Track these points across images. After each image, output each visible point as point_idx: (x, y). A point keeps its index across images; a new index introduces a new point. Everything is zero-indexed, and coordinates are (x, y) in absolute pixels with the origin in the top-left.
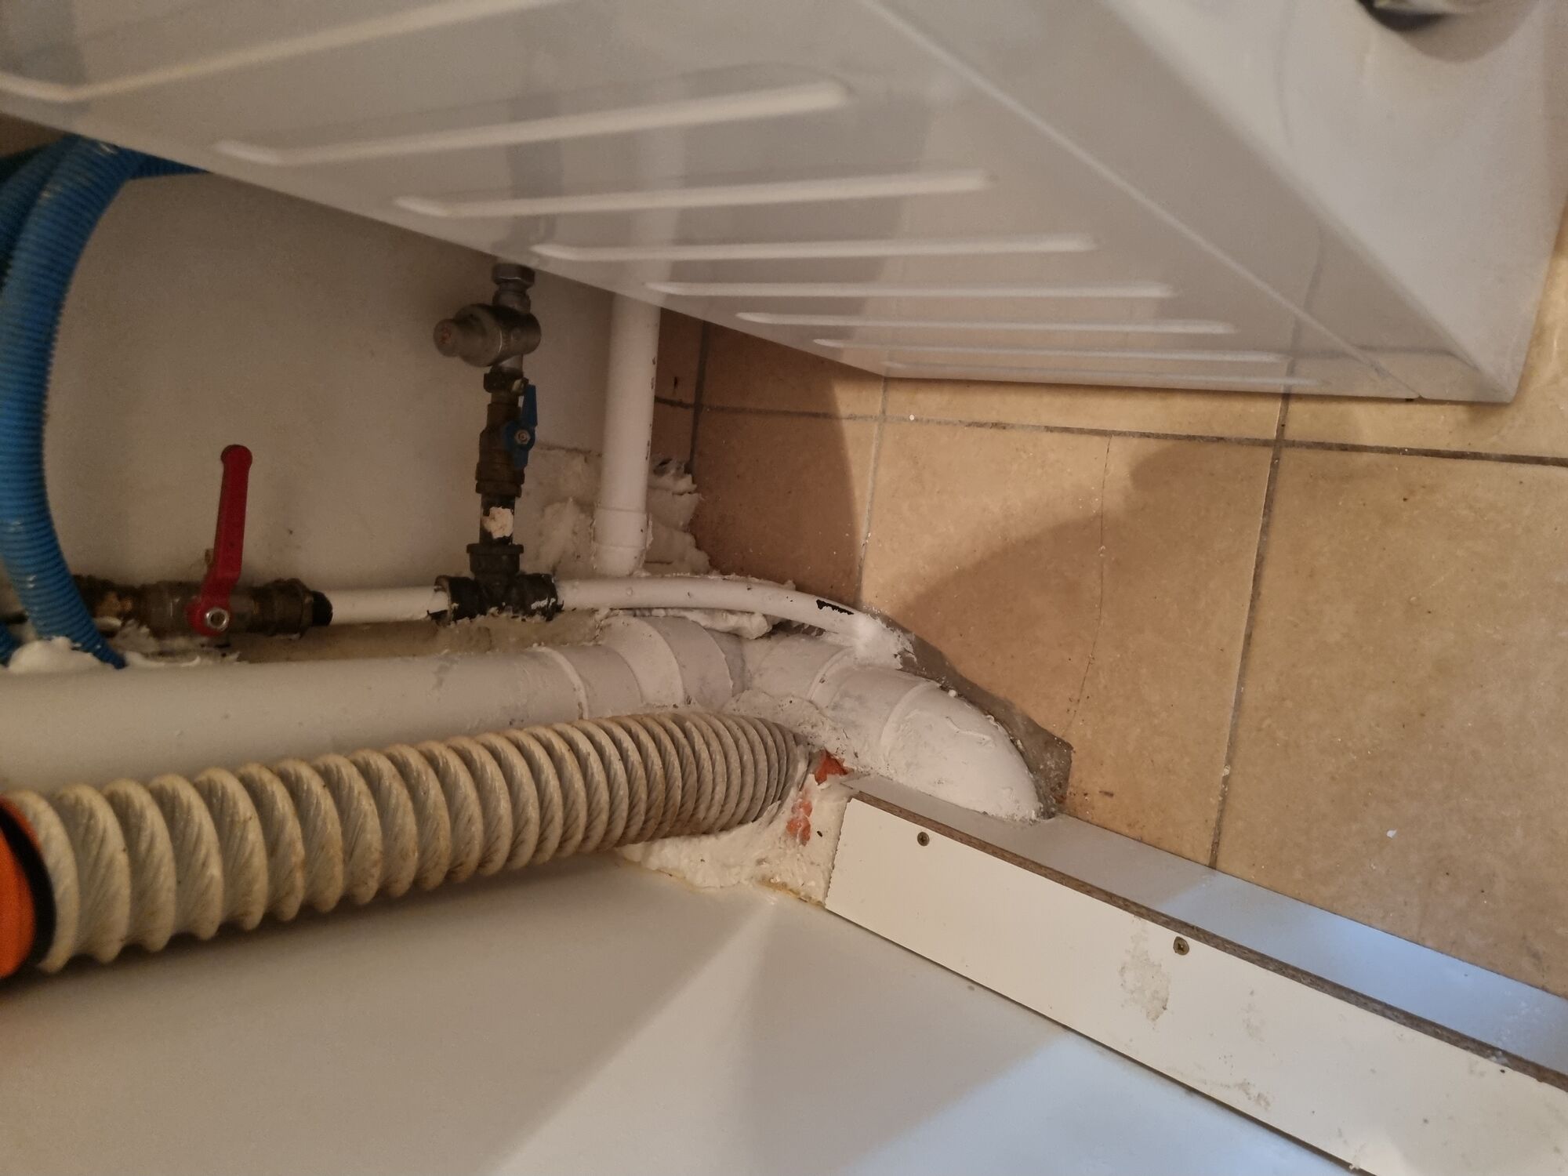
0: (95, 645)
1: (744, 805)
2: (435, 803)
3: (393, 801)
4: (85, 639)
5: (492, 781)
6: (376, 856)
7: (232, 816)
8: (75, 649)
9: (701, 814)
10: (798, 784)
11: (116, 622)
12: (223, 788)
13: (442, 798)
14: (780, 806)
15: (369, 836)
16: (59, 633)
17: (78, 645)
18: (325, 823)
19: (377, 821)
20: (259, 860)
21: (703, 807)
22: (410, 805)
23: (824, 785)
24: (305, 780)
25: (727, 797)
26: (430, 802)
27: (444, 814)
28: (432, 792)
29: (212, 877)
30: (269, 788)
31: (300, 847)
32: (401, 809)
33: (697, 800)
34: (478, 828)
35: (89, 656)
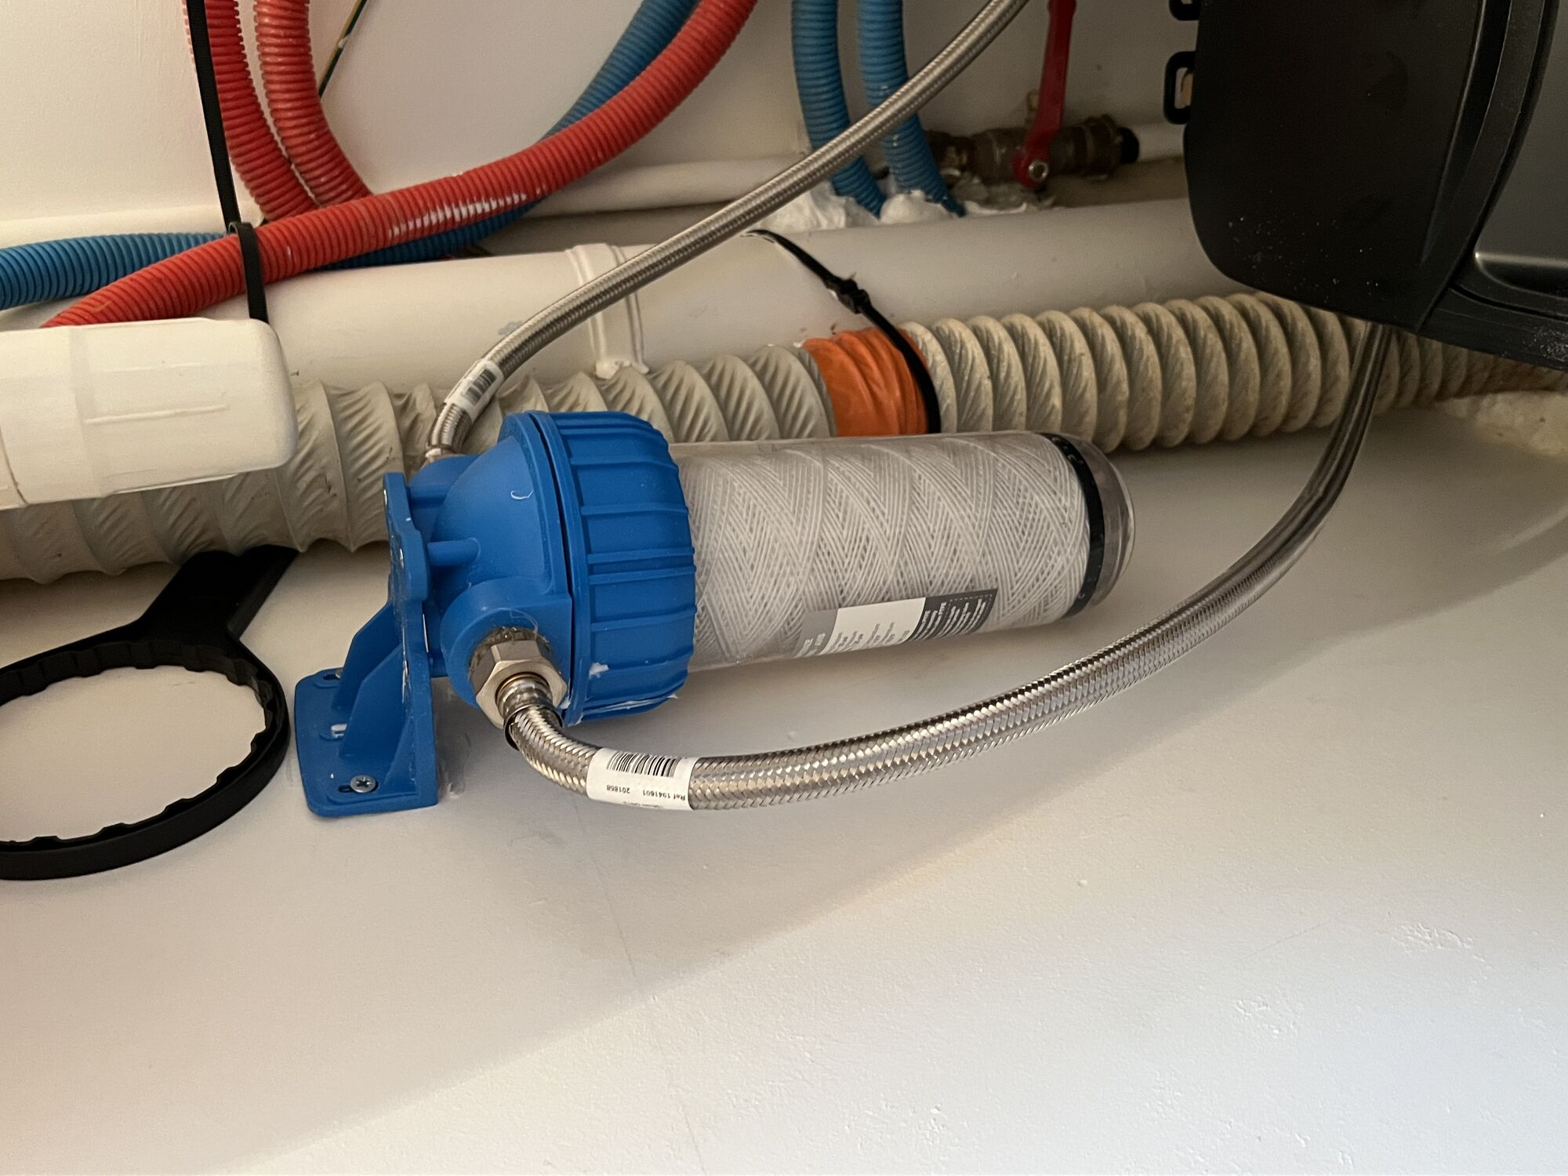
0: (942, 197)
3: (1208, 351)
4: (935, 191)
6: (1190, 402)
7: (1070, 355)
8: (928, 200)
11: (957, 173)
12: (1062, 329)
13: (1254, 350)
15: (1184, 384)
16: (915, 186)
17: (930, 197)
18: (1146, 367)
19: (1193, 368)
20: (1091, 394)
22: (1223, 355)
24: (1129, 327)
26: (1243, 356)
27: (1255, 366)
28: (1245, 345)
29: (1053, 406)
30: (1100, 332)
31: (1125, 386)
32: (1215, 359)
34: (1287, 382)
35: (939, 206)
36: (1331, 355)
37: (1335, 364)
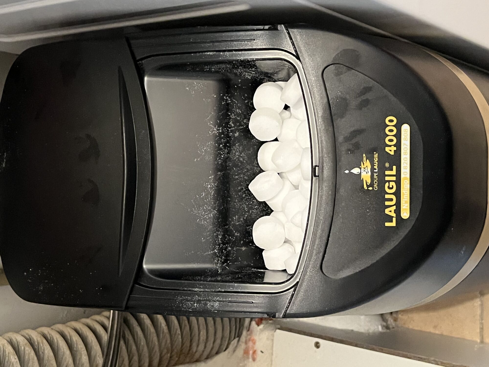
1: (218, 341)
2: (48, 357)
3: (27, 357)
5: (77, 345)
9: (194, 349)
10: (247, 328)
13: (52, 354)
14: (239, 341)
21: (194, 345)
22: (35, 358)
23: (261, 326)
25: (207, 337)
26: (46, 357)
28: (46, 352)
33: (191, 341)
36: (93, 353)
37: (95, 357)
